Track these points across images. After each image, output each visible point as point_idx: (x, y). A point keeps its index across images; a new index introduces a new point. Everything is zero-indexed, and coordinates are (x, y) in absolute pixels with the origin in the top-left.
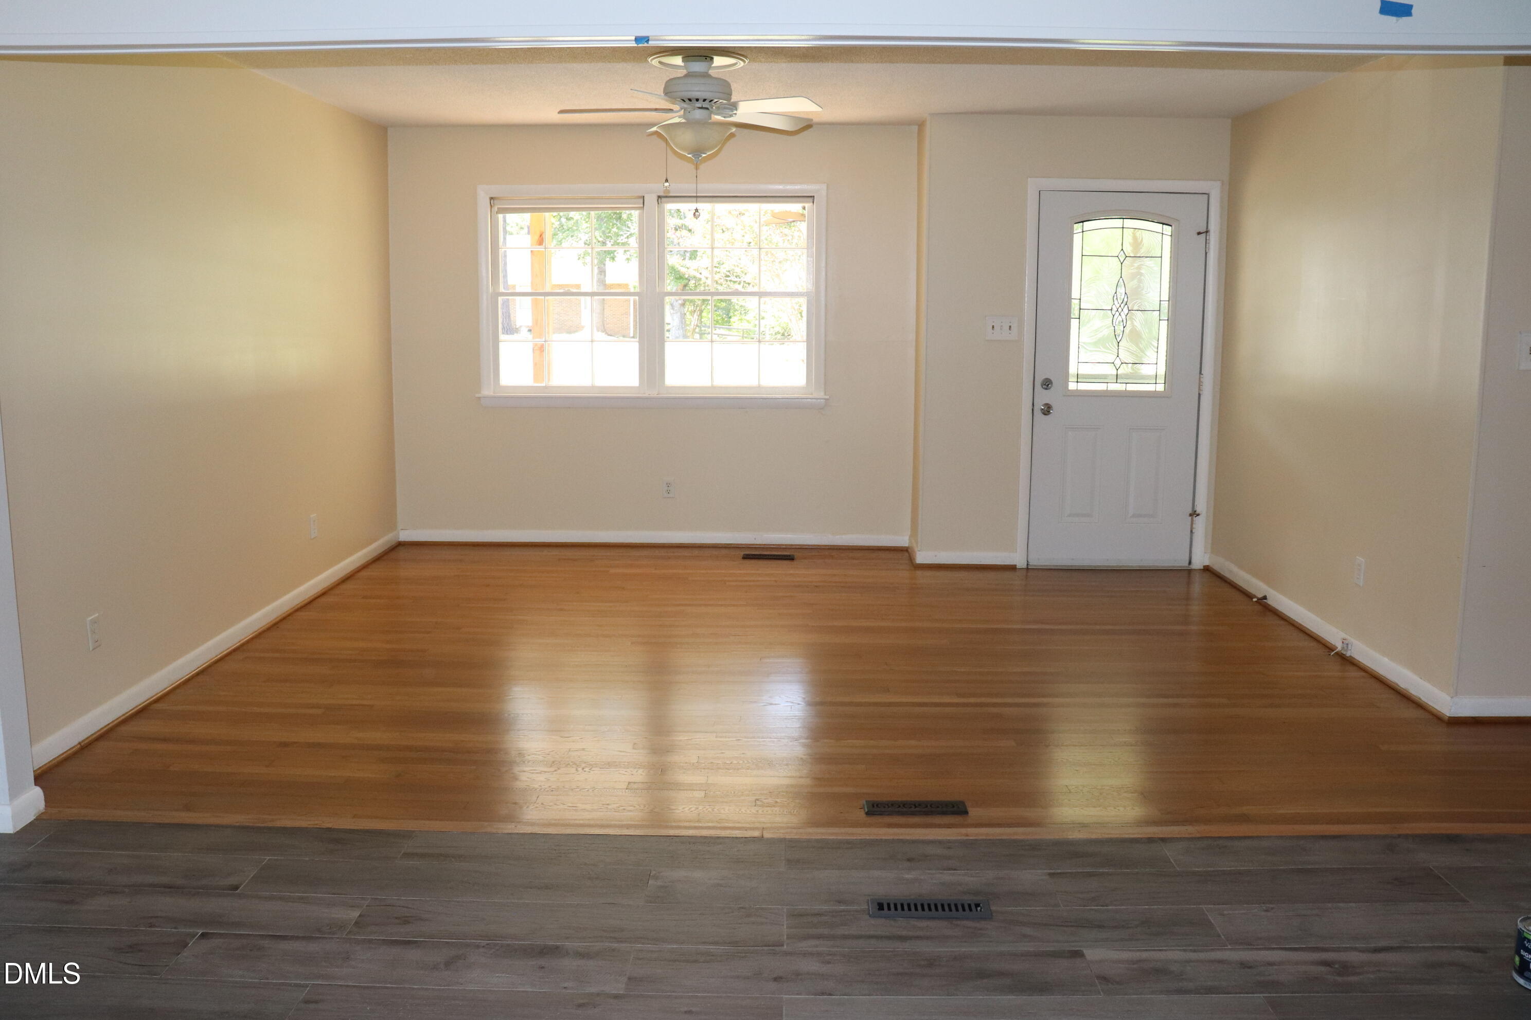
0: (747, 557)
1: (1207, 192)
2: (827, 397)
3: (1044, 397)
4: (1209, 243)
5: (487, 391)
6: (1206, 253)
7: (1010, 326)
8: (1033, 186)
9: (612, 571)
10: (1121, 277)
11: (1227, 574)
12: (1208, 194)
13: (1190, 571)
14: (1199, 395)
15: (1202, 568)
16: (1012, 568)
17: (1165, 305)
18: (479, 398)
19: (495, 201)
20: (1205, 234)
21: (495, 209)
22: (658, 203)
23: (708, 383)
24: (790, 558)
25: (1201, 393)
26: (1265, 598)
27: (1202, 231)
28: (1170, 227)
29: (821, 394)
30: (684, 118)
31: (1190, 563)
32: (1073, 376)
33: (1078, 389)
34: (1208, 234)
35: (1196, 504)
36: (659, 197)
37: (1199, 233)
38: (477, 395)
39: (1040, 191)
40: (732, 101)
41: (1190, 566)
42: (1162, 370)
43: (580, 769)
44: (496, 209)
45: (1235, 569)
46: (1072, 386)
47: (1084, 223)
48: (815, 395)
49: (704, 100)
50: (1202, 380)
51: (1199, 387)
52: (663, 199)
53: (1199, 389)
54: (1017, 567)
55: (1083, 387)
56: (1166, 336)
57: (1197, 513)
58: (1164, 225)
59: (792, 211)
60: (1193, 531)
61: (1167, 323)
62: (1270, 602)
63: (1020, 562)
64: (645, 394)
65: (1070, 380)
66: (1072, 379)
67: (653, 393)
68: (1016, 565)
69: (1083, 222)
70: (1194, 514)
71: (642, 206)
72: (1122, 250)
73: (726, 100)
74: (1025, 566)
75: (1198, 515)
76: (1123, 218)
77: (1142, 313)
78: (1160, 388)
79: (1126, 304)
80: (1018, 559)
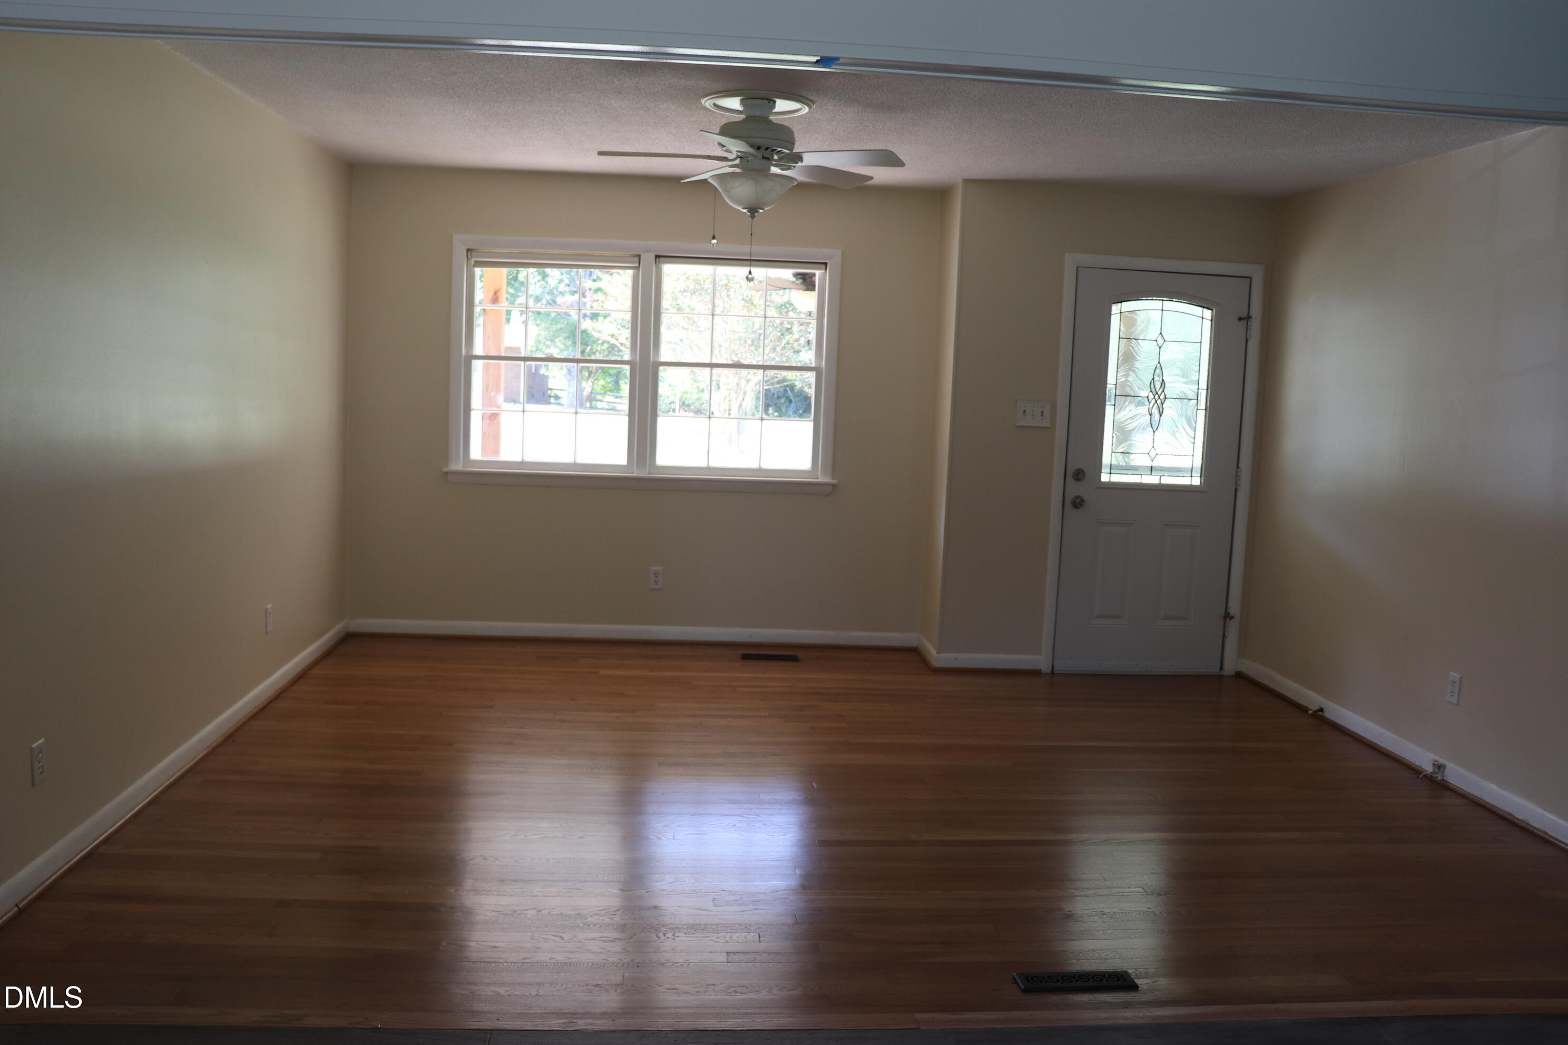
0: (746, 657)
1: (1250, 276)
2: (835, 482)
3: (1075, 489)
4: (1250, 330)
5: (457, 466)
6: (1247, 340)
7: (1042, 412)
8: (1070, 261)
9: (602, 672)
10: (1159, 363)
11: (1266, 682)
12: (1250, 278)
13: (1221, 677)
14: (1236, 490)
15: (1233, 673)
16: (1036, 673)
17: (1203, 394)
18: (446, 473)
19: (473, 253)
20: (1246, 320)
21: (473, 261)
22: (656, 263)
23: (703, 463)
24: (793, 659)
25: (1238, 488)
26: (1321, 710)
27: (1243, 317)
28: (1210, 311)
29: (827, 479)
30: (741, 168)
31: (1221, 668)
32: (1106, 467)
33: (1111, 481)
34: (1250, 320)
35: (1229, 606)
36: (657, 257)
37: (1240, 319)
38: (445, 469)
39: (1077, 268)
40: (795, 151)
41: (1222, 672)
42: (1198, 462)
43: (661, 935)
44: (473, 263)
45: (1278, 677)
46: (1105, 478)
47: (1123, 303)
48: (821, 479)
49: (767, 149)
50: (1239, 474)
51: (1236, 482)
52: (662, 259)
53: (1236, 484)
54: (1042, 672)
55: (1116, 478)
56: (1203, 426)
57: (1231, 615)
58: (1205, 309)
59: (783, 278)
60: (1226, 635)
61: (1204, 413)
62: (1327, 714)
63: (1045, 666)
64: (633, 473)
65: (1103, 471)
66: (1105, 470)
67: (644, 474)
68: (1041, 670)
69: (1121, 302)
70: (1227, 616)
71: (637, 265)
72: (1161, 333)
73: (788, 150)
74: (1049, 671)
75: (1232, 618)
76: (1163, 300)
77: (1180, 402)
78: (1196, 481)
79: (1163, 391)
80: (1041, 661)
